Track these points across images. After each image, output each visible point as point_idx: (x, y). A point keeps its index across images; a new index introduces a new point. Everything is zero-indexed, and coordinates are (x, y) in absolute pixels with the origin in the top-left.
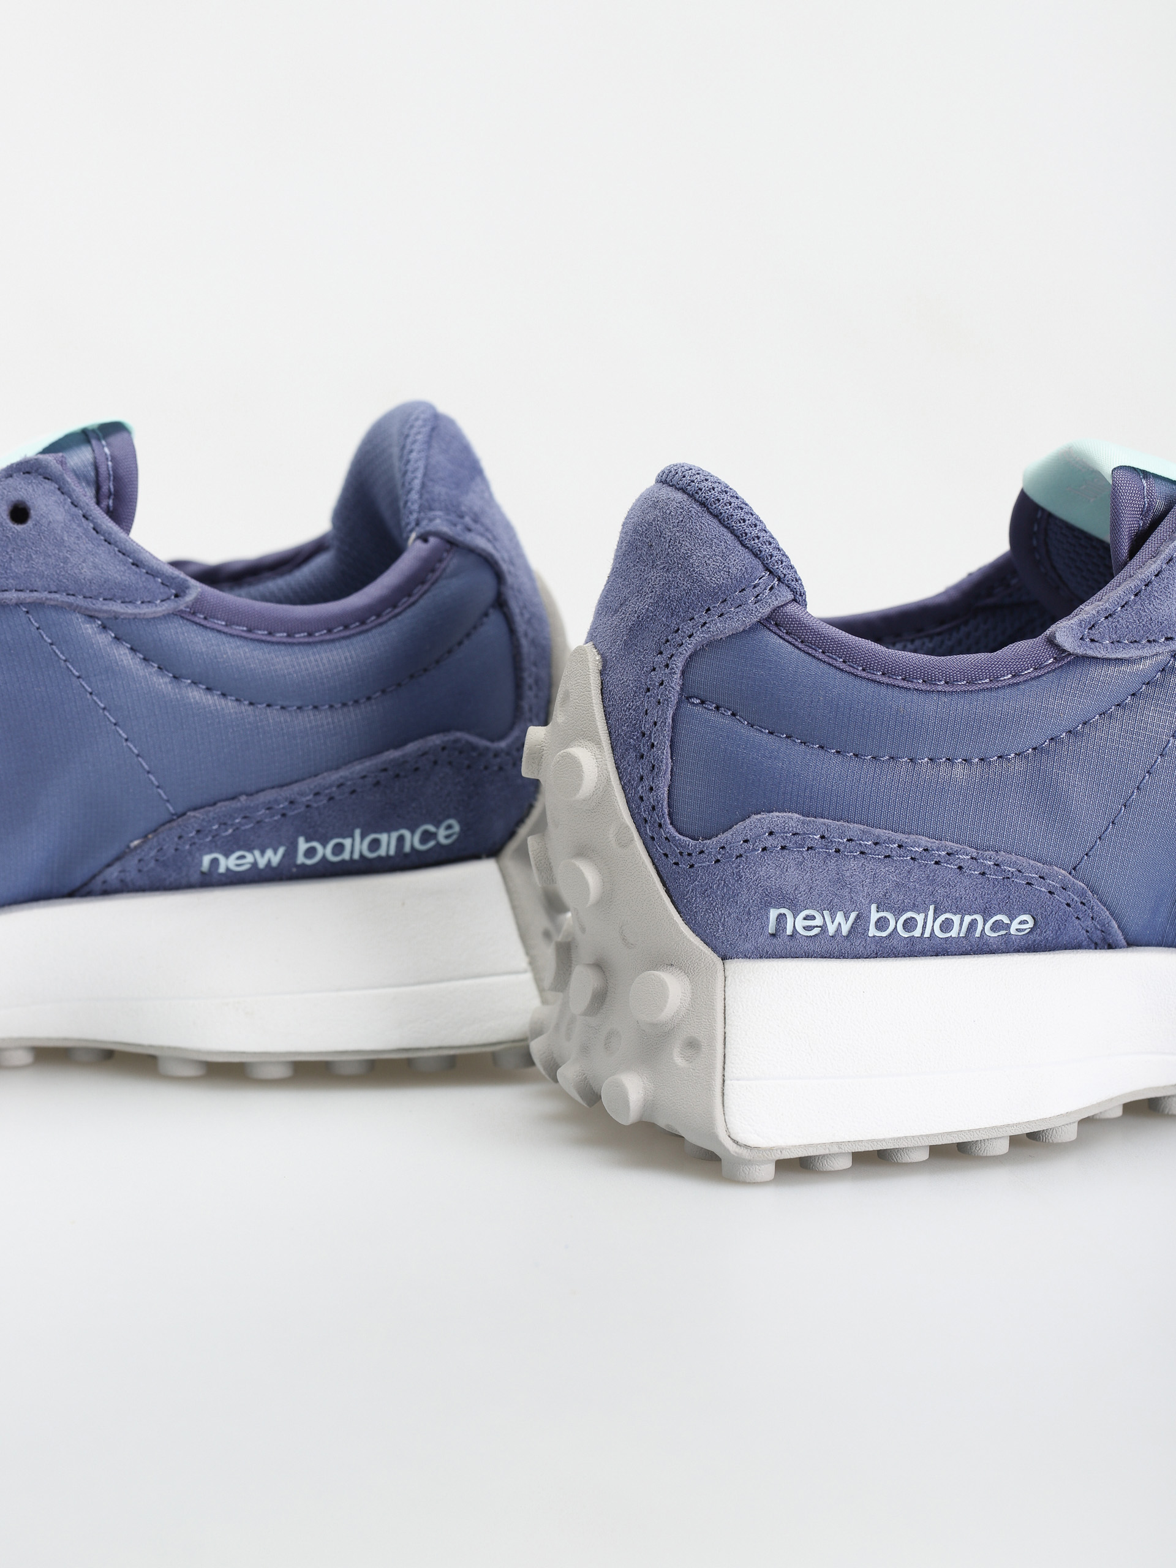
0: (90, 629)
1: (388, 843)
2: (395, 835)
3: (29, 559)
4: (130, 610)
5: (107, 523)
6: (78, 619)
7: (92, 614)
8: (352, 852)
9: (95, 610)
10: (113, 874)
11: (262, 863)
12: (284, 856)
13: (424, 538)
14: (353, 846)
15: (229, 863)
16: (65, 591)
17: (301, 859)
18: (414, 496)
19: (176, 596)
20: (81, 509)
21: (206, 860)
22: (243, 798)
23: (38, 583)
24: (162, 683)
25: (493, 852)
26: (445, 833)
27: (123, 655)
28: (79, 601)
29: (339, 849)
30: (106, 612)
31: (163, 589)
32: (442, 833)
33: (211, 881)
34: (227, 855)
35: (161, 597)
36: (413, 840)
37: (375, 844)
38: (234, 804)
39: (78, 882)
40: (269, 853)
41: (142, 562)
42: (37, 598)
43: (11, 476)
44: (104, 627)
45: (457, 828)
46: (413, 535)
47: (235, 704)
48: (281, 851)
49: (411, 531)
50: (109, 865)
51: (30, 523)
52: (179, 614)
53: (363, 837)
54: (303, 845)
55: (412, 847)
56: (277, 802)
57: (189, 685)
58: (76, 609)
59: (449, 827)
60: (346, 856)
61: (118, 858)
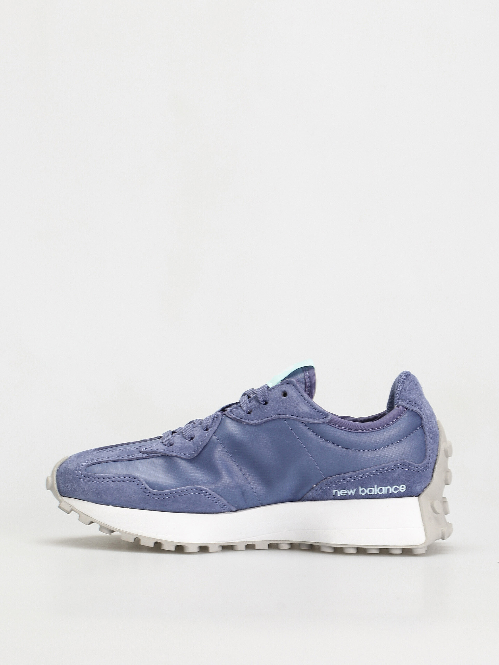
0: (302, 426)
1: (385, 490)
2: (387, 488)
3: (286, 406)
4: (312, 421)
5: (308, 398)
6: (299, 423)
7: (303, 422)
8: (375, 492)
9: (303, 421)
10: (309, 494)
11: (349, 494)
12: (356, 492)
13: (398, 407)
14: (375, 490)
15: (340, 493)
16: (295, 415)
17: (360, 493)
18: (398, 395)
19: (326, 418)
20: (301, 393)
21: (334, 491)
22: (343, 474)
23: (288, 413)
24: (321, 441)
25: (418, 495)
26: (402, 488)
27: (311, 433)
28: (299, 418)
29: (371, 491)
30: (306, 421)
31: (322, 416)
32: (401, 489)
33: (336, 498)
34: (339, 491)
35: (321, 418)
36: (392, 490)
37: (381, 490)
38: (340, 476)
39: (300, 497)
40: (351, 491)
41: (316, 408)
42: (288, 417)
43: (283, 384)
44: (306, 426)
45: (405, 487)
46: (396, 406)
47: (341, 448)
48: (355, 490)
49: (396, 405)
50: (308, 492)
51: (287, 397)
52: (326, 423)
53: (377, 487)
54: (361, 489)
55: (392, 492)
56: (352, 476)
57: (328, 442)
58: (297, 420)
59: (403, 487)
60: (373, 493)
61: (310, 490)
